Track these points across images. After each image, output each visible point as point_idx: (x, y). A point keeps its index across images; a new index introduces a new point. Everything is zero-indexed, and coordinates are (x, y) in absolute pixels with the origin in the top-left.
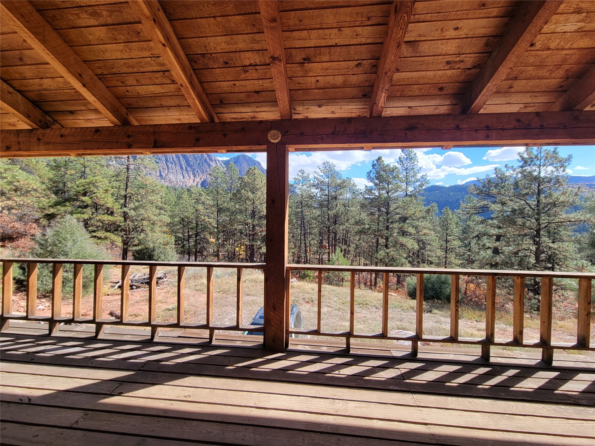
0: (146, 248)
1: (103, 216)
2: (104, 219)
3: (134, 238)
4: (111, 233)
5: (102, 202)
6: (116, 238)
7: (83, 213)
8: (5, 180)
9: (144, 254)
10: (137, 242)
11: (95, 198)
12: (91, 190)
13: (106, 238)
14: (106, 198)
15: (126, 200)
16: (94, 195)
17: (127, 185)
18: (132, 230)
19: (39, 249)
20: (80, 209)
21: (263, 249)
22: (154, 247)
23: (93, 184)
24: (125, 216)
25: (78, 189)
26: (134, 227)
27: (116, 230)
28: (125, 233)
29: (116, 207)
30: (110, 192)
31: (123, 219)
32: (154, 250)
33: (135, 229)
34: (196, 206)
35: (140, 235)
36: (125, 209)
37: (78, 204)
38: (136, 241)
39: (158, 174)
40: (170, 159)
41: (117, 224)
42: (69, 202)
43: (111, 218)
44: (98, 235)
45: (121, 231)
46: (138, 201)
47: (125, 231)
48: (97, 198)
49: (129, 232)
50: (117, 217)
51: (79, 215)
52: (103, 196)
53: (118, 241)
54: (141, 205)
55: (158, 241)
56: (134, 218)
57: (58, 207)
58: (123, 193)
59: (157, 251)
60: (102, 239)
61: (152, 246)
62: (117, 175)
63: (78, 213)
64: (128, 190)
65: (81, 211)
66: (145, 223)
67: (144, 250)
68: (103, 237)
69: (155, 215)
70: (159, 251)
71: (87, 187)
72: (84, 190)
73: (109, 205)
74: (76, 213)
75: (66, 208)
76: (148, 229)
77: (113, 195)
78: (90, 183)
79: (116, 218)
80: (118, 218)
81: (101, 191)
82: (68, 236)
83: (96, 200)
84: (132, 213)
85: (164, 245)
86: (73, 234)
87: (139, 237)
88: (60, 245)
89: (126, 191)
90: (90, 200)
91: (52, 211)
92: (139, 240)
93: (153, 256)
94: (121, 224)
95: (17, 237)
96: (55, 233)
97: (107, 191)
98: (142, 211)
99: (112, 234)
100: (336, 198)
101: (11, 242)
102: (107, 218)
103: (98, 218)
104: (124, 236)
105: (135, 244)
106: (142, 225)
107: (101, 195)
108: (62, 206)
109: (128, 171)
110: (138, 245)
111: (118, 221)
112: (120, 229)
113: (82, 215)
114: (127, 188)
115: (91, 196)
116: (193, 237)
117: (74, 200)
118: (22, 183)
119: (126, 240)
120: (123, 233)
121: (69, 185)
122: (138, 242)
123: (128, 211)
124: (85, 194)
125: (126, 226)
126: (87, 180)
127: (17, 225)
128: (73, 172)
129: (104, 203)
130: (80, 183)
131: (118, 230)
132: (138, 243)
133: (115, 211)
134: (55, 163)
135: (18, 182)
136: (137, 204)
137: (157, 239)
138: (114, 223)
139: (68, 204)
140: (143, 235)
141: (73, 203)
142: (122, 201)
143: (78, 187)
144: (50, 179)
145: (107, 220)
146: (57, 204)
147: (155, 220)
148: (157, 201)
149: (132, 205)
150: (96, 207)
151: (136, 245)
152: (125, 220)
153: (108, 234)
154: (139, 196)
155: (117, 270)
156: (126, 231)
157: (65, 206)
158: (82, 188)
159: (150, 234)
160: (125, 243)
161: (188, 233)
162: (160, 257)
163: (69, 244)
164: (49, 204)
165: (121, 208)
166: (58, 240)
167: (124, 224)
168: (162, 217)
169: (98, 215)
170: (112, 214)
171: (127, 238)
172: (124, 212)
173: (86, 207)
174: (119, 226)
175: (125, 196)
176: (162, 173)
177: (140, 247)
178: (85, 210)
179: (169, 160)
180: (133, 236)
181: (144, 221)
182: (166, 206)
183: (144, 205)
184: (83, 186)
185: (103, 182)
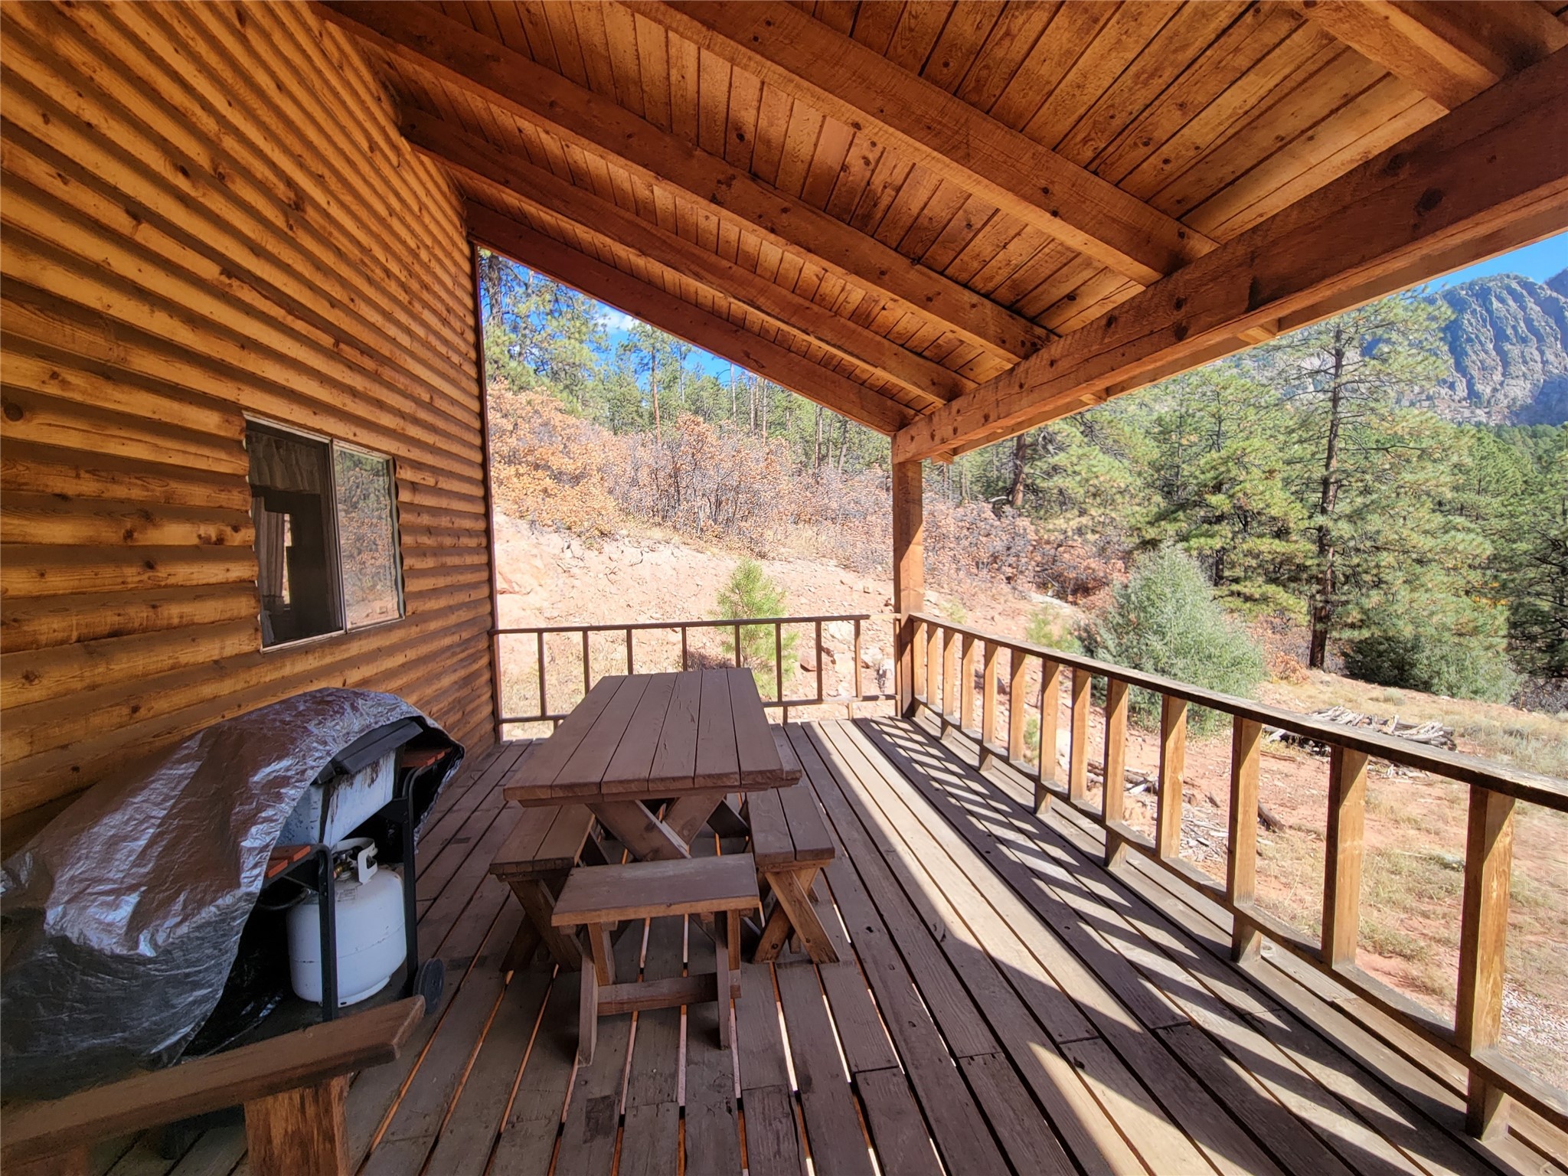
0: (1388, 639)
1: (1258, 541)
2: (1262, 548)
3: (1347, 602)
4: (1279, 586)
5: (1256, 505)
6: (1291, 602)
7: (1212, 536)
8: (1078, 478)
9: (1380, 654)
10: (1355, 616)
11: (1240, 495)
12: (1231, 476)
13: (1265, 599)
14: (1267, 493)
15: (1325, 493)
16: (1238, 488)
17: (1330, 448)
18: (1343, 579)
19: (1117, 616)
20: (1206, 526)
22: (1417, 638)
23: (1239, 461)
24: (1322, 540)
25: (1202, 477)
26: (1349, 571)
27: (1295, 579)
28: (1319, 587)
29: (1296, 516)
30: (1278, 476)
31: (1315, 548)
32: (1415, 647)
33: (1353, 577)
35: (1369, 596)
36: (1320, 520)
37: (1202, 513)
38: (1355, 613)
40: (1514, 328)
41: (1297, 561)
42: (1184, 512)
43: (1279, 546)
44: (1246, 591)
45: (1308, 581)
46: (1366, 491)
47: (1319, 581)
48: (1245, 494)
49: (1333, 585)
50: (1296, 542)
51: (1202, 540)
52: (1261, 488)
53: (1298, 607)
54: (1372, 502)
55: (1435, 619)
56: (1352, 544)
57: (1163, 523)
58: (1318, 472)
59: (1427, 653)
60: (1256, 600)
61: (1408, 631)
62: (1304, 424)
63: (1201, 535)
64: (1334, 463)
65: (1208, 531)
66: (1386, 558)
67: (1381, 644)
68: (1257, 596)
69: (1426, 532)
70: (1437, 651)
71: (1223, 469)
72: (1216, 478)
73: (1274, 512)
74: (1196, 536)
75: (1178, 524)
76: (1396, 579)
77: (1287, 482)
78: (1228, 457)
79: (1293, 547)
80: (1301, 547)
81: (1256, 473)
82: (1167, 590)
83: (1243, 501)
84: (1343, 529)
85: (1460, 635)
86: (1176, 586)
87: (1364, 601)
88: (1150, 609)
89: (1327, 466)
90: (1228, 501)
91: (1151, 533)
92: (1365, 612)
93: (1413, 665)
94: (1309, 563)
95: (1094, 588)
96: (1144, 583)
97: (1271, 472)
98: (1377, 522)
99: (1281, 589)
101: (1085, 597)
102: (1269, 546)
103: (1245, 547)
104: (1318, 597)
105: (1349, 621)
106: (1378, 566)
107: (1256, 486)
108: (1170, 522)
109: (1335, 406)
110: (1360, 627)
111: (1301, 555)
112: (1305, 576)
113: (1210, 541)
114: (1329, 458)
115: (1231, 492)
117: (1196, 504)
118: (1102, 479)
119: (1323, 608)
120: (1315, 587)
121: (1186, 470)
122: (1359, 617)
123: (1330, 524)
124: (1217, 488)
125: (1325, 568)
126: (1223, 453)
127: (1094, 563)
128: (1194, 438)
129: (1261, 505)
130: (1207, 463)
131: (1300, 580)
132: (1362, 621)
133: (1291, 525)
134: (1160, 425)
135: (1097, 477)
136: (1359, 500)
137: (1432, 614)
138: (1288, 559)
139: (1181, 515)
140: (1375, 598)
141: (1194, 512)
142: (1315, 497)
143: (1203, 473)
144: (1151, 464)
145: (1269, 552)
146: (1162, 516)
147: (1427, 548)
148: (1438, 486)
149: (1343, 507)
150: (1244, 518)
151: (1352, 626)
152: (1322, 551)
153: (1271, 589)
154: (1368, 477)
156: (1325, 583)
157: (1176, 520)
158: (1212, 474)
159: (1404, 594)
160: (1321, 617)
162: (1438, 673)
163: (1169, 609)
164: (1147, 519)
165: (1310, 517)
166: (1148, 599)
167: (1316, 561)
168: (1454, 538)
169: (1248, 539)
170: (1282, 533)
171: (1327, 602)
172: (1320, 529)
173: (1219, 519)
174: (1303, 568)
175: (1325, 482)
177: (1366, 634)
178: (1216, 527)
179: (1509, 331)
180: (1344, 598)
181: (1385, 554)
182: (1483, 500)
183: (1384, 502)
184: (1214, 468)
185: (1262, 449)
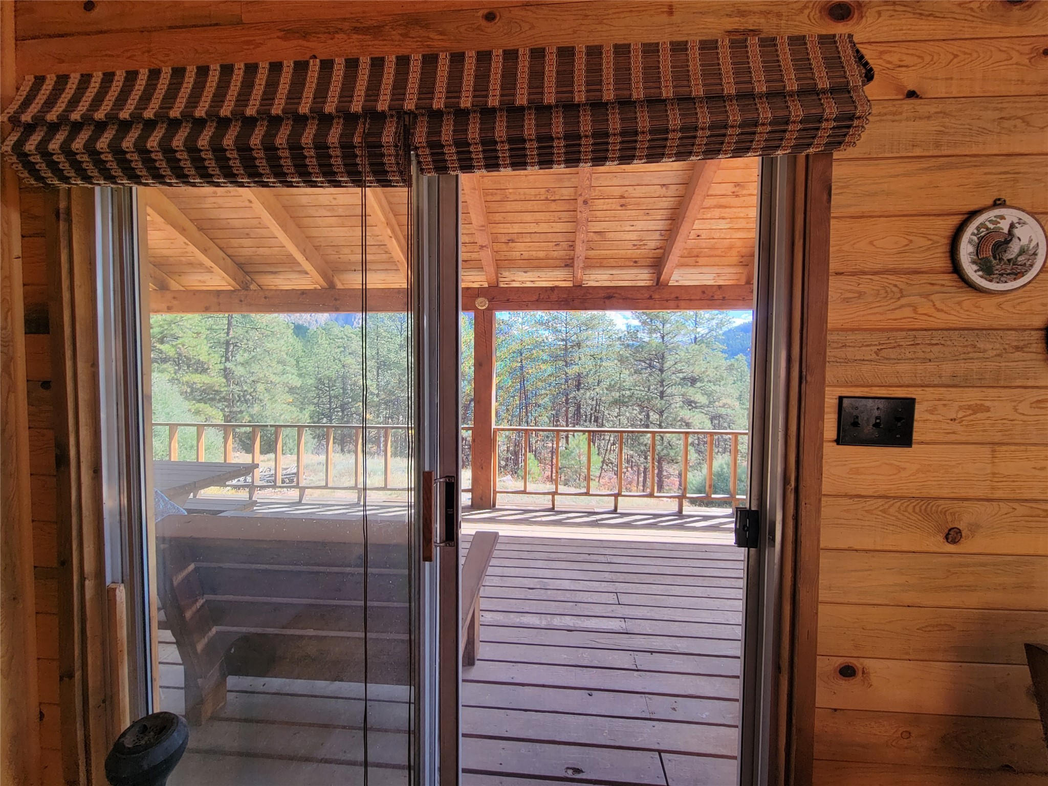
1: (192, 376)
2: (196, 380)
3: (241, 412)
4: (205, 403)
5: (191, 353)
6: (213, 412)
7: (161, 372)
11: (180, 346)
12: (172, 333)
13: (196, 412)
14: (199, 347)
15: (227, 349)
16: (178, 341)
17: (229, 324)
18: (238, 399)
23: (177, 324)
24: (228, 375)
26: (241, 394)
27: (213, 399)
28: (226, 404)
29: (214, 360)
30: (203, 337)
31: (223, 381)
33: (243, 398)
34: (342, 359)
35: (253, 407)
36: (227, 365)
38: (246, 417)
41: (215, 388)
43: (204, 379)
45: (220, 401)
46: (248, 351)
47: (226, 400)
48: (184, 346)
49: (233, 402)
52: (193, 343)
53: (217, 416)
54: (253, 357)
56: (242, 379)
58: (222, 336)
64: (231, 332)
66: (260, 387)
68: (193, 410)
69: (275, 374)
71: (166, 328)
72: (161, 333)
73: (201, 358)
76: (265, 398)
77: (207, 341)
78: (171, 321)
79: (212, 379)
80: (214, 379)
81: (189, 334)
83: (183, 350)
84: (239, 371)
87: (250, 410)
89: (228, 334)
90: (172, 349)
92: (251, 416)
94: (222, 390)
97: (198, 334)
98: (255, 368)
99: (207, 405)
100: (579, 345)
102: (199, 379)
103: (184, 379)
104: (226, 409)
106: (255, 391)
107: (190, 341)
111: (217, 385)
112: (218, 397)
114: (228, 329)
115: (174, 343)
116: (338, 412)
119: (228, 415)
120: (224, 404)
122: (249, 419)
123: (234, 368)
125: (229, 393)
129: (194, 354)
130: (155, 322)
131: (216, 400)
133: (210, 367)
136: (246, 355)
137: (281, 415)
138: (211, 387)
140: (257, 407)
142: (222, 351)
145: (199, 383)
147: (277, 382)
148: (280, 351)
149: (239, 358)
152: (228, 383)
153: (201, 406)
154: (250, 343)
156: (228, 401)
159: (269, 406)
160: (227, 420)
161: (330, 405)
162: (285, 444)
165: (220, 363)
167: (225, 389)
168: (288, 377)
169: (186, 374)
170: (204, 371)
171: (230, 412)
172: (226, 370)
174: (218, 392)
175: (227, 343)
178: (163, 366)
180: (239, 409)
181: (259, 384)
183: (259, 357)
184: (160, 326)
185: (193, 319)
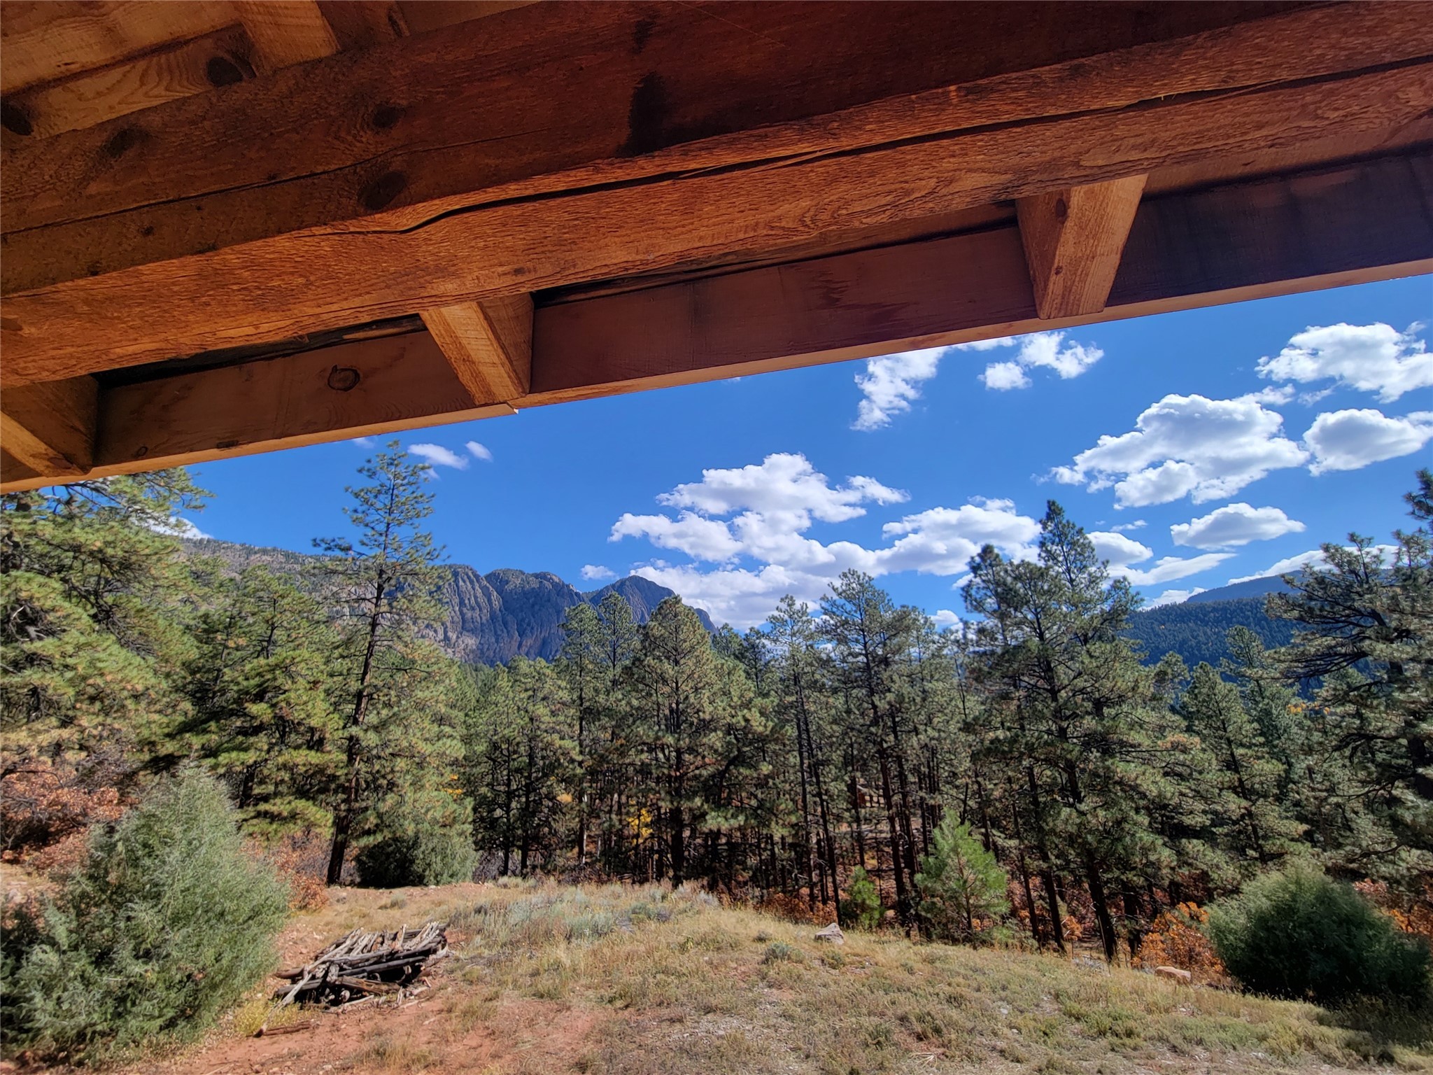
0: (395, 840)
1: (295, 753)
2: (298, 760)
3: (366, 809)
4: (308, 800)
5: (298, 715)
6: (318, 816)
7: (246, 750)
8: (69, 675)
9: (388, 855)
10: (373, 820)
11: (283, 704)
12: (277, 683)
13: (293, 816)
14: (310, 704)
15: (358, 705)
16: (282, 697)
17: (367, 665)
18: (364, 786)
19: (83, 880)
20: (240, 738)
21: (710, 822)
22: (416, 835)
23: (286, 670)
24: (352, 748)
25: (245, 683)
26: (370, 778)
27: (324, 790)
28: (344, 796)
29: (334, 728)
30: (322, 687)
31: (344, 757)
32: (416, 843)
33: (373, 785)
34: (530, 708)
35: (384, 800)
36: (354, 730)
37: (238, 724)
39: (440, 636)
41: (329, 772)
42: (218, 721)
43: (314, 757)
44: (275, 809)
45: (336, 792)
46: (388, 705)
47: (345, 790)
48: (288, 703)
49: (357, 792)
50: (329, 752)
51: (234, 755)
52: (305, 698)
53: (325, 821)
54: (394, 714)
55: (429, 816)
56: (374, 752)
57: (187, 735)
58: (354, 686)
59: (423, 847)
60: (285, 818)
61: (411, 830)
62: (348, 643)
63: (233, 749)
64: (368, 677)
65: (242, 743)
66: (401, 764)
67: (390, 845)
68: (285, 814)
69: (426, 740)
70: (430, 846)
71: (269, 676)
72: (260, 686)
73: (314, 722)
74: (228, 750)
75: (207, 736)
76: (404, 782)
77: (328, 692)
78: (277, 665)
79: (327, 757)
80: (333, 757)
81: (302, 683)
82: (177, 830)
83: (285, 711)
84: (370, 739)
85: (445, 826)
86: (190, 821)
87: (380, 805)
88: (147, 862)
89: (363, 680)
90: (269, 711)
91: (169, 747)
92: (380, 816)
93: (412, 862)
94: (338, 773)
95: (59, 832)
96: (143, 821)
97: (315, 683)
98: (396, 732)
99: (310, 803)
100: (886, 661)
101: (38, 849)
102: (304, 758)
103: (281, 760)
104: (343, 807)
105: (367, 827)
106: (392, 771)
107: (299, 696)
108: (197, 734)
109: (373, 630)
110: (375, 832)
111: (332, 765)
112: (333, 786)
113: (243, 756)
114: (365, 673)
115: (274, 701)
116: (519, 796)
117: (233, 713)
118: (109, 678)
119: (346, 817)
120: (341, 796)
121: (228, 674)
122: (375, 822)
123: (361, 734)
124: (259, 697)
125: (350, 777)
126: (272, 660)
127: (66, 796)
128: (242, 641)
129: (303, 716)
130: (252, 669)
131: (328, 791)
132: (377, 825)
133: (327, 735)
134: (205, 622)
135: (102, 675)
136: (384, 712)
137: (428, 810)
138: (321, 770)
139: (213, 725)
140: (391, 799)
141: (228, 722)
142: (349, 708)
143: (247, 679)
144: (186, 665)
145: (304, 765)
146: (190, 726)
147: (427, 753)
148: (437, 702)
149: (372, 718)
150: (283, 727)
151: (368, 833)
152: (351, 760)
153: (300, 804)
154: (393, 693)
155: (308, 918)
156: (349, 791)
157: (205, 731)
158: (257, 680)
159: (410, 796)
160: (341, 825)
161: (508, 785)
162: (429, 865)
163: (175, 856)
164: (166, 731)
165: (344, 727)
166: (145, 845)
167: (346, 771)
168: (444, 744)
169: (284, 751)
170: (317, 744)
171: (349, 810)
172: (351, 738)
173: (257, 730)
174: (334, 778)
175: (359, 695)
176: (450, 634)
177: (379, 838)
178: (252, 739)
180: (364, 804)
181: (399, 760)
182: (453, 713)
183: (402, 715)
184: (260, 675)
185: (309, 661)
